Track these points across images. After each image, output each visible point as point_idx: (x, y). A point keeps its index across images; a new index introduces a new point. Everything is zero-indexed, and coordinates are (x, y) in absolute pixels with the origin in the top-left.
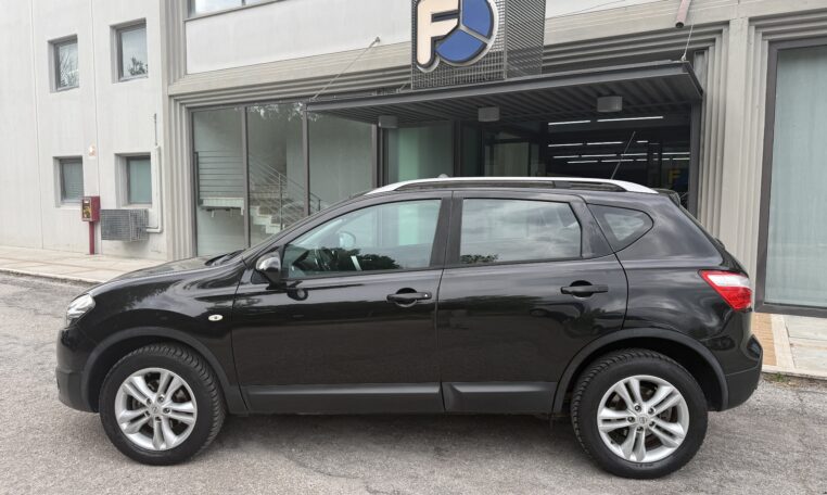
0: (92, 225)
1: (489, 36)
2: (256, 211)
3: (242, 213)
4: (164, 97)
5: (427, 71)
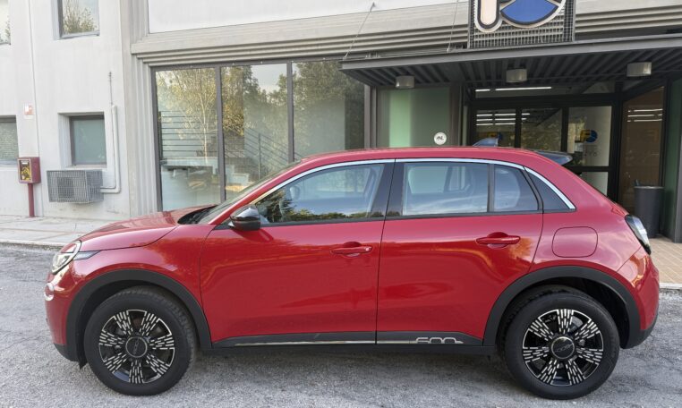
0: (31, 186)
3: (214, 172)
4: (124, 55)
5: (487, 32)
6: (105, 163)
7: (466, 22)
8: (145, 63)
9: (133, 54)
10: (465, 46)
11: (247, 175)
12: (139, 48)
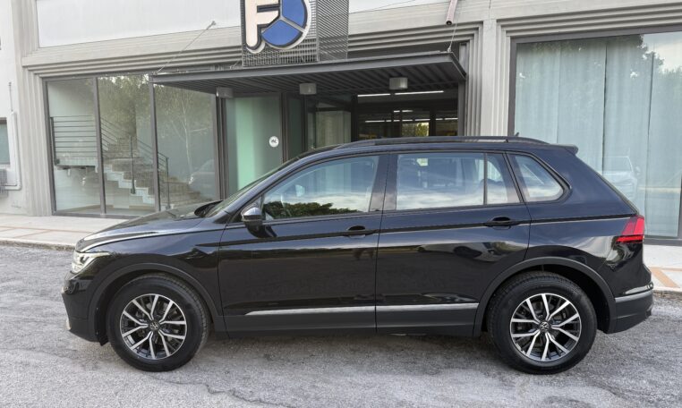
1: (304, 26)
2: (109, 169)
3: (96, 171)
4: (17, 68)
5: (254, 52)
6: (9, 163)
7: (240, 43)
8: (36, 74)
9: (24, 67)
10: (240, 63)
11: (122, 173)
12: (29, 61)
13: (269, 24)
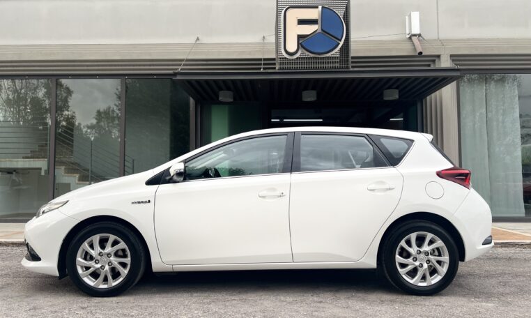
1: (341, 38)
2: (60, 171)
3: (43, 173)
5: (291, 58)
13: (308, 35)
